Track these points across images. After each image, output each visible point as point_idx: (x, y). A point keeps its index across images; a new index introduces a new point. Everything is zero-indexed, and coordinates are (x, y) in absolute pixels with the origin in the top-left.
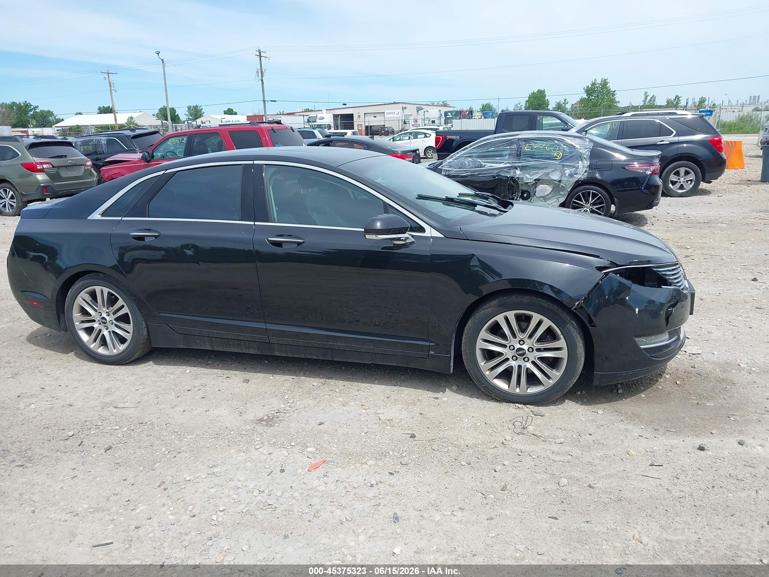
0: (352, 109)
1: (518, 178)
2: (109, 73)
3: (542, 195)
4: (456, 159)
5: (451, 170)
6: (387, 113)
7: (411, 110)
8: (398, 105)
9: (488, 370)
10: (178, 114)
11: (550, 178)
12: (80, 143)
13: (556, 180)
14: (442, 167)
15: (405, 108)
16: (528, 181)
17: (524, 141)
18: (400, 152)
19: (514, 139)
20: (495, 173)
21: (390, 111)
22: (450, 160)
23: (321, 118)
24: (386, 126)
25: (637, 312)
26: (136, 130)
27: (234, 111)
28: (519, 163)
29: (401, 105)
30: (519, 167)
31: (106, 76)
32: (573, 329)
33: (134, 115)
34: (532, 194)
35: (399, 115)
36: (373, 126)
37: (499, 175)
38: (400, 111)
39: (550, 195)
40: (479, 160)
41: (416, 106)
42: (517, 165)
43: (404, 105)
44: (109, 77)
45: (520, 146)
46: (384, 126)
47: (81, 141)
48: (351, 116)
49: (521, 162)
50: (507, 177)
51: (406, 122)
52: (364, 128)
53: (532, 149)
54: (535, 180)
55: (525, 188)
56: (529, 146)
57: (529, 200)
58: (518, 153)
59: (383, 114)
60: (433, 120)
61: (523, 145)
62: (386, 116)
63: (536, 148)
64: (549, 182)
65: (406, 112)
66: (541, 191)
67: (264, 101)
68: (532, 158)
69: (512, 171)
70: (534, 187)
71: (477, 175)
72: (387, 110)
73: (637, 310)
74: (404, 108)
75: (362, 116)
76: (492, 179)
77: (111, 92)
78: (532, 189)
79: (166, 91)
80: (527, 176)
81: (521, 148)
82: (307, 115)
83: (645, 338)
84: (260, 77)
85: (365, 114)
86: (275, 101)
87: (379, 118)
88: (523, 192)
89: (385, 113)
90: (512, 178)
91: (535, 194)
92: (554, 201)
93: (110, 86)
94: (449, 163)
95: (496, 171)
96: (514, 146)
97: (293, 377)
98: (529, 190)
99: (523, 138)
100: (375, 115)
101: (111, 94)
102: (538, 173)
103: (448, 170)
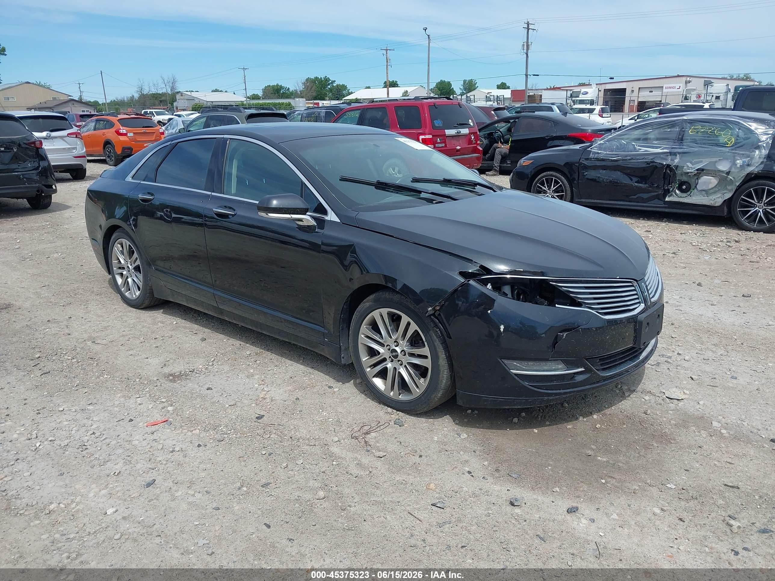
0: (625, 83)
1: (677, 167)
2: (387, 50)
3: (704, 188)
4: (608, 141)
5: (600, 153)
6: (666, 88)
7: (697, 85)
8: (681, 78)
9: (370, 366)
10: (453, 88)
11: (717, 168)
12: (305, 115)
13: (723, 172)
14: (591, 149)
15: (689, 82)
16: (689, 171)
17: (689, 123)
18: (590, 131)
19: (677, 120)
20: (649, 159)
21: (670, 85)
22: (601, 142)
23: (584, 93)
24: (662, 102)
25: (502, 330)
26: (352, 104)
27: (507, 85)
28: (680, 148)
29: (684, 79)
30: (679, 153)
31: (385, 52)
32: (435, 337)
33: (410, 89)
34: (693, 187)
35: (681, 90)
36: (648, 102)
37: (653, 162)
38: (682, 85)
39: (715, 189)
40: (633, 143)
41: (703, 80)
42: (676, 150)
43: (688, 79)
44: (387, 53)
45: (683, 128)
46: (661, 101)
47: (306, 113)
48: (623, 91)
49: (682, 148)
50: (662, 164)
51: (688, 98)
52: (636, 104)
53: (697, 132)
54: (697, 170)
55: (684, 179)
56: (694, 129)
57: (689, 193)
58: (680, 137)
59: (661, 89)
60: (717, 95)
61: (688, 127)
62: (665, 90)
63: (702, 132)
64: (715, 173)
65: (690, 86)
66: (705, 183)
67: (527, 75)
68: (696, 144)
69: (670, 158)
70: (696, 177)
71: (629, 160)
72: (666, 84)
73: (502, 327)
74: (687, 82)
75: (636, 91)
76: (644, 165)
77: (387, 67)
78: (693, 180)
79: (428, 66)
80: (689, 164)
81: (684, 131)
82: (571, 90)
83: (520, 362)
84: (525, 51)
85: (639, 88)
86: (538, 75)
87: (655, 93)
88: (682, 184)
89: (664, 88)
90: (668, 166)
91: (696, 187)
92: (718, 196)
93: (387, 62)
94: (600, 144)
95: (651, 157)
96: (677, 129)
97: (241, 343)
98: (690, 182)
99: (689, 120)
100: (651, 89)
101: (387, 69)
102: (701, 162)
103: (598, 153)
